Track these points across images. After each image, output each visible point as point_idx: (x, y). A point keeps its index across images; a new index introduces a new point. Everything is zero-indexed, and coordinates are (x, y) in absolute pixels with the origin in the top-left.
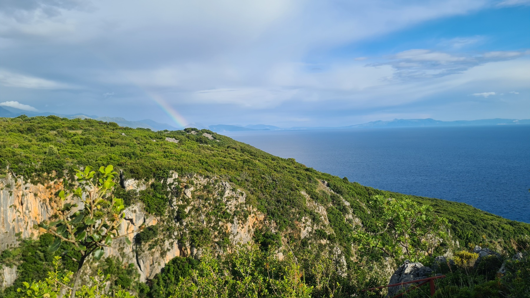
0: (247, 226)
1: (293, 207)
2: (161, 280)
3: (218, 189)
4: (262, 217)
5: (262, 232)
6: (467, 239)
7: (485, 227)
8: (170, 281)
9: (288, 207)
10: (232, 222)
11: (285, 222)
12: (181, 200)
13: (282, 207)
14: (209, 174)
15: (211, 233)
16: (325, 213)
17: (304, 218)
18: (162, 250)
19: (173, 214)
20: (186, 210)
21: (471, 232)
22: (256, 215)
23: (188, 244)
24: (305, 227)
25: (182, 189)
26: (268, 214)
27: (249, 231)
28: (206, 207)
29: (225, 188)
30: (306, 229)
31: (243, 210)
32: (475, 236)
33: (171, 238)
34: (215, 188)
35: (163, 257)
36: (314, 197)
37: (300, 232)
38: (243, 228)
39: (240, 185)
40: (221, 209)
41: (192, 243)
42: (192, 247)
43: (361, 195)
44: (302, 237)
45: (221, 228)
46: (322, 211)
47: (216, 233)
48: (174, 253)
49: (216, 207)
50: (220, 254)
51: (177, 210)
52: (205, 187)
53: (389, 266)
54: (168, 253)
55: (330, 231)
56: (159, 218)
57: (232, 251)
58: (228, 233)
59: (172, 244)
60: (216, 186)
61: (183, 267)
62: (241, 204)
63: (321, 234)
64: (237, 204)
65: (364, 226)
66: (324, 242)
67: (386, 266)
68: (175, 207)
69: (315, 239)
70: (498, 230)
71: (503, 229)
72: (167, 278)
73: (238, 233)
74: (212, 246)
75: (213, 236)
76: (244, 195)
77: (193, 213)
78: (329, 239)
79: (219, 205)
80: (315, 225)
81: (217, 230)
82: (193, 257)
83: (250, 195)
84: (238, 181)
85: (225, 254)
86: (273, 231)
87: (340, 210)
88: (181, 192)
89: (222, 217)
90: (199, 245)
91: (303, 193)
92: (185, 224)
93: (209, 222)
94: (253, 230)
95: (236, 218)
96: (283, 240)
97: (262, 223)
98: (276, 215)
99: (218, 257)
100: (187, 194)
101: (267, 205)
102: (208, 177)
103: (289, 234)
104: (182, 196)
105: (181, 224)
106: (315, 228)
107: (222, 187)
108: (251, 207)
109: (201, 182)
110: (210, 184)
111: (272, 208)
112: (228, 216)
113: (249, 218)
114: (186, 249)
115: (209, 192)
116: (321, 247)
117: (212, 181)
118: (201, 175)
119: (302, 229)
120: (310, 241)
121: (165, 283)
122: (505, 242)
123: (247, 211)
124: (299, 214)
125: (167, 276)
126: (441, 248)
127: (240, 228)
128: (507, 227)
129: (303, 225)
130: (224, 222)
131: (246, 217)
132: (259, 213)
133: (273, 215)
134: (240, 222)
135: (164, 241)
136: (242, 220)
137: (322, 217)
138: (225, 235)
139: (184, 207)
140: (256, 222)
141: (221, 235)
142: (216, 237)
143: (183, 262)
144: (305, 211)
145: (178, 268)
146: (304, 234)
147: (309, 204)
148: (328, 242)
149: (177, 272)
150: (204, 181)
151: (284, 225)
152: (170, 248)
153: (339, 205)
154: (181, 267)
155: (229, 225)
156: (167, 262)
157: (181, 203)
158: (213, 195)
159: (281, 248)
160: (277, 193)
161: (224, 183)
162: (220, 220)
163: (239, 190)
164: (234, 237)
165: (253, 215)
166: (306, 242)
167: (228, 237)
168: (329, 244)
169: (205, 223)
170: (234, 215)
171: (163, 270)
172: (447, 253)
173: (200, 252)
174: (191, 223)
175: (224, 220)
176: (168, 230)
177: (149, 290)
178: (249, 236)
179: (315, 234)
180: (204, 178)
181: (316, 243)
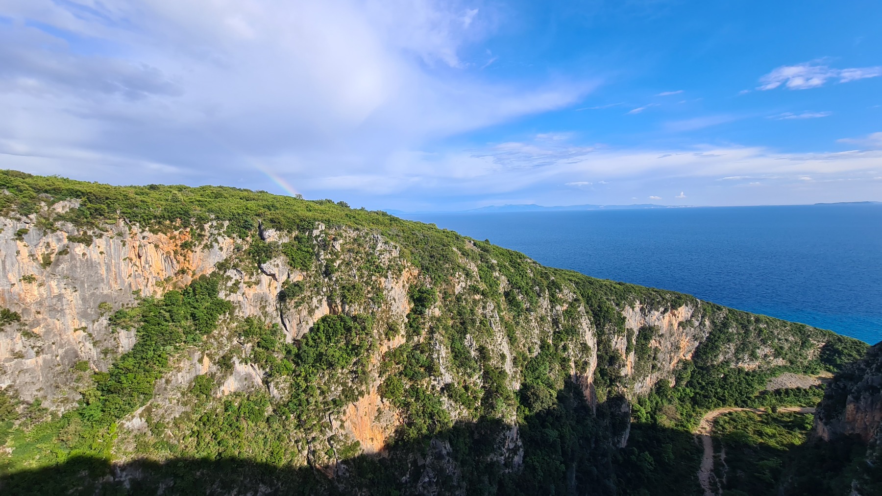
0: (402, 281)
1: (447, 263)
2: (310, 339)
3: (370, 242)
4: (416, 272)
5: (416, 287)
6: (588, 297)
7: (601, 287)
8: (320, 341)
9: (441, 262)
10: (386, 277)
11: (439, 277)
12: (329, 253)
13: (436, 262)
14: (359, 227)
15: (364, 288)
16: (476, 269)
17: (457, 273)
18: (310, 307)
19: (321, 269)
20: (335, 264)
21: (591, 291)
22: (410, 269)
23: (338, 301)
24: (459, 282)
25: (330, 241)
26: (423, 269)
27: (403, 286)
28: (358, 261)
29: (377, 241)
30: (460, 285)
31: (397, 264)
32: (594, 294)
33: (320, 294)
34: (366, 241)
35: (311, 316)
36: (465, 254)
37: (454, 287)
38: (397, 283)
39: (392, 239)
40: (374, 262)
41: (343, 299)
42: (343, 303)
43: (503, 255)
44: (457, 293)
45: (374, 283)
46: (473, 267)
47: (369, 289)
48: (324, 310)
49: (369, 261)
50: (375, 310)
51: (325, 264)
52: (355, 240)
53: (533, 321)
54: (316, 311)
55: (482, 286)
56: (305, 273)
57: (386, 308)
58: (382, 288)
59: (321, 300)
60: (368, 239)
61: (334, 325)
62: (395, 257)
63: (475, 290)
64: (391, 258)
65: (510, 284)
66: (477, 297)
67: (531, 320)
68: (322, 261)
69: (469, 294)
70: (611, 289)
71: (614, 288)
72: (316, 337)
73: (392, 288)
74: (365, 302)
75: (366, 291)
76: (398, 248)
77: (343, 268)
78: (483, 294)
79: (372, 258)
80: (469, 281)
81: (370, 285)
82: (344, 314)
83: (403, 249)
84: (390, 235)
85: (380, 309)
86: (428, 286)
87: (488, 267)
88: (329, 245)
89: (375, 271)
90: (351, 301)
91: (455, 249)
92: (334, 279)
93: (361, 277)
94: (407, 285)
95: (390, 273)
96: (438, 295)
97: (416, 278)
98: (431, 269)
99: (372, 313)
100: (336, 247)
101: (420, 260)
102: (358, 229)
103: (444, 289)
104: (330, 249)
105: (330, 279)
106: (469, 283)
107: (373, 240)
108: (405, 261)
109: (350, 235)
110: (360, 237)
111: (426, 263)
112: (381, 270)
113: (404, 272)
114: (337, 306)
115: (359, 245)
116: (475, 301)
117: (363, 233)
118: (350, 227)
119: (456, 284)
120: (464, 297)
121: (315, 343)
122: (617, 299)
123: (402, 264)
124: (453, 269)
125: (317, 335)
126: (575, 303)
127: (395, 283)
128: (618, 286)
129: (457, 280)
130: (377, 277)
131: (400, 271)
132: (413, 267)
133: (427, 269)
134: (394, 276)
135: (312, 298)
136: (396, 274)
137: (475, 273)
138: (378, 290)
139: (333, 261)
140: (410, 277)
141: (375, 290)
142: (369, 292)
143: (334, 320)
144: (458, 266)
145: (329, 326)
146: (458, 289)
147: (461, 261)
148: (481, 297)
149: (328, 331)
150: (354, 234)
151: (439, 280)
152: (318, 305)
153: (487, 262)
154: (331, 325)
155: (383, 279)
156: (315, 321)
157: (328, 256)
158: (365, 249)
159: (437, 303)
160: (430, 248)
161: (375, 235)
162: (373, 275)
163: (392, 243)
164: (389, 292)
165: (407, 269)
166: (461, 298)
167: (382, 292)
168: (482, 299)
169: (357, 278)
170: (388, 269)
171: (311, 330)
172: (581, 307)
173: (352, 309)
174: (341, 278)
175: (377, 274)
176: (316, 285)
177: (297, 351)
178: (404, 292)
179: (469, 289)
180: (354, 231)
181: (470, 298)
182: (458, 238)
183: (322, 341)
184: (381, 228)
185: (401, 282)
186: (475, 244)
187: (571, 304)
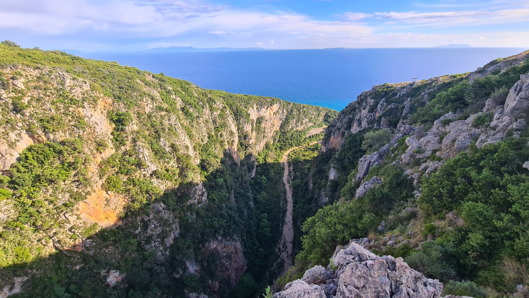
0: (99, 108)
1: (134, 92)
2: (21, 167)
3: (56, 79)
4: (110, 101)
5: (113, 112)
6: (230, 105)
7: (237, 98)
8: (32, 166)
9: (129, 92)
10: (84, 107)
11: (131, 102)
12: (12, 91)
13: (126, 92)
14: (39, 65)
15: (63, 118)
16: (158, 94)
17: (145, 98)
18: (8, 142)
19: (8, 107)
20: (23, 101)
22: (104, 99)
23: (40, 132)
24: (147, 105)
25: (8, 80)
26: (115, 98)
27: (102, 113)
28: (49, 96)
29: (64, 78)
30: (149, 107)
31: (91, 96)
32: (233, 103)
33: (16, 129)
34: (52, 79)
35: (13, 148)
36: (147, 84)
37: (145, 109)
38: (95, 110)
39: (79, 75)
40: (67, 96)
41: (44, 130)
42: (46, 133)
43: (176, 83)
44: (147, 112)
45: (73, 113)
46: (156, 93)
47: (70, 118)
48: (26, 142)
49: (61, 95)
50: (80, 134)
51: (11, 102)
52: (39, 78)
54: (18, 143)
55: (165, 106)
57: (91, 130)
58: (82, 116)
59: (20, 134)
60: (53, 76)
61: (43, 151)
62: (87, 91)
63: (161, 109)
64: (83, 91)
65: (183, 102)
66: (163, 113)
68: (7, 100)
69: (157, 112)
70: (241, 99)
71: (243, 98)
72: (27, 164)
73: (92, 115)
74: (69, 129)
75: (67, 121)
76: (88, 83)
77: (34, 104)
78: (167, 111)
79: (63, 93)
80: (154, 103)
81: (70, 115)
82: (50, 141)
83: (93, 83)
84: (75, 72)
85: (85, 133)
86: (123, 110)
87: (166, 92)
88: (8, 84)
89: (71, 104)
90: (54, 131)
91: (139, 81)
92: (28, 114)
93: (58, 109)
94: (105, 112)
95: (87, 103)
96: (133, 116)
97: (111, 106)
98: (122, 98)
99: (79, 136)
100: (18, 85)
101: (111, 91)
102: (38, 68)
103: (137, 111)
104: (11, 87)
105: (23, 115)
106: (155, 105)
107: (60, 77)
108: (98, 93)
109: (31, 73)
110: (44, 75)
111: (117, 93)
112: (77, 102)
113: (99, 102)
114: (40, 136)
115: (45, 82)
116: (162, 117)
117: (45, 71)
118: (28, 66)
119: (146, 107)
120: (153, 115)
121: (28, 169)
122: (245, 104)
123: (95, 96)
124: (141, 96)
125: (27, 162)
127: (93, 111)
130: (74, 108)
131: (95, 101)
132: (106, 97)
133: (119, 98)
134: (91, 105)
135: (8, 134)
136: (92, 104)
137: (158, 97)
138: (79, 119)
139: (20, 99)
140: (106, 105)
141: (75, 118)
142: (70, 121)
143: (41, 148)
144: (144, 93)
145: (37, 153)
146: (148, 110)
147: (146, 89)
148: (166, 113)
149: (38, 157)
150: (36, 73)
151: (131, 104)
152: (18, 139)
153: (165, 89)
154: (40, 152)
155: (81, 109)
156: (21, 152)
157: (13, 95)
158: (53, 85)
159: (133, 122)
160: (117, 82)
161: (60, 73)
162: (69, 107)
163: (81, 79)
164: (89, 118)
165: (101, 99)
166: (151, 115)
167: (83, 120)
168: (167, 114)
169: (53, 111)
170: (83, 100)
171: (19, 160)
173: (57, 136)
174: (36, 113)
175: (74, 106)
176: (7, 122)
177: (10, 179)
178: (103, 117)
179: (156, 109)
180: (34, 70)
181: (158, 115)
182: (139, 73)
183: (35, 166)
184: (65, 66)
185: (99, 110)
186: (153, 77)
187: (222, 110)
